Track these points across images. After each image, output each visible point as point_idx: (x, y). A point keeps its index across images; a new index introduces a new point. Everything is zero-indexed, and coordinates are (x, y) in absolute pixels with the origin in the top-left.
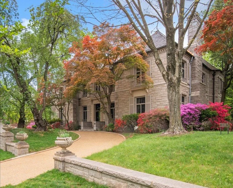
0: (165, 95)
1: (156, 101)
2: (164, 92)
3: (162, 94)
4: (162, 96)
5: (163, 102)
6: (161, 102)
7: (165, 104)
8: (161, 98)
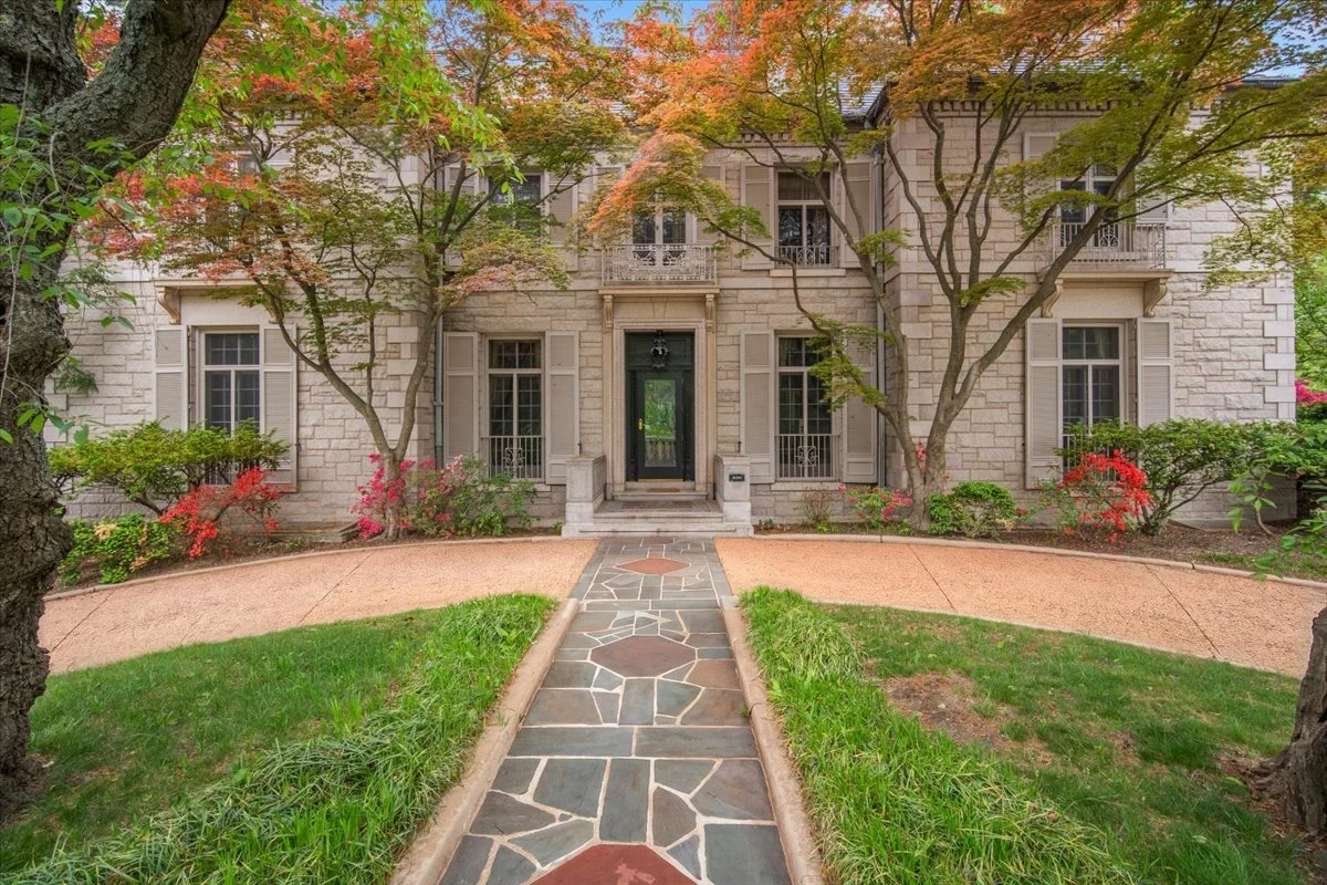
0: (1250, 332)
1: (1201, 355)
2: (1246, 316)
3: (1229, 321)
4: (1235, 332)
5: (1236, 365)
6: (1227, 365)
7: (1250, 375)
8: (1226, 343)
